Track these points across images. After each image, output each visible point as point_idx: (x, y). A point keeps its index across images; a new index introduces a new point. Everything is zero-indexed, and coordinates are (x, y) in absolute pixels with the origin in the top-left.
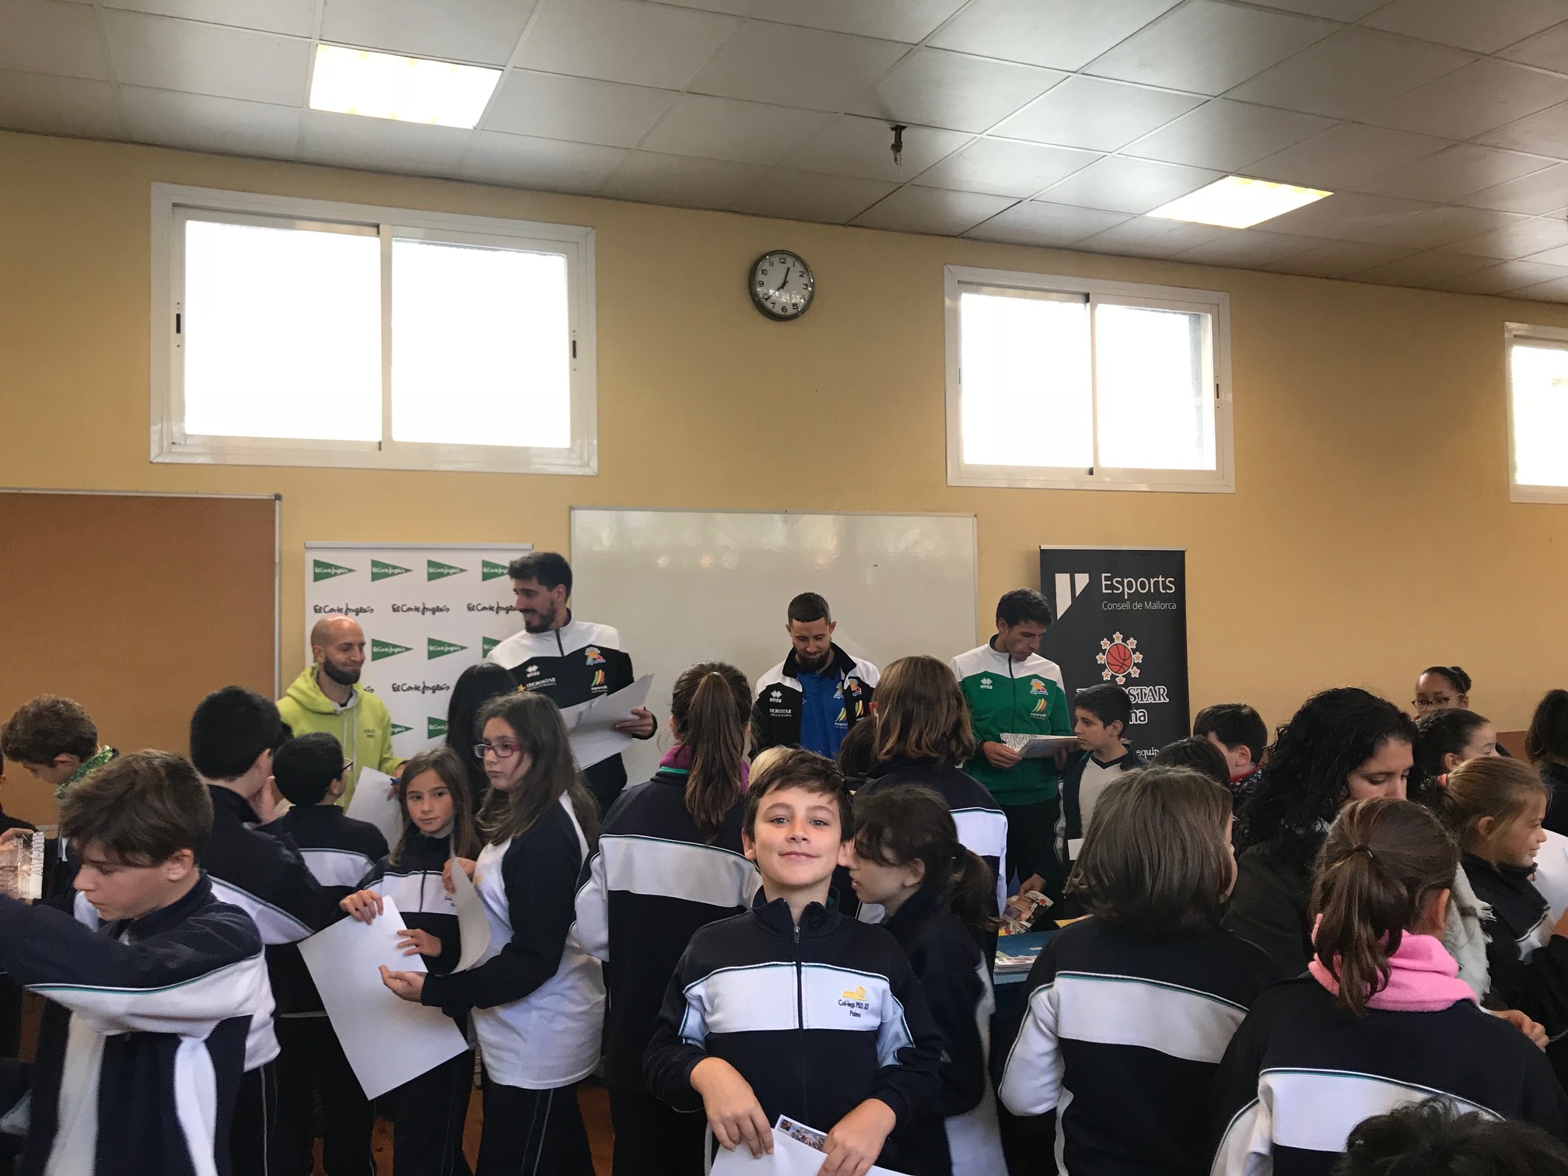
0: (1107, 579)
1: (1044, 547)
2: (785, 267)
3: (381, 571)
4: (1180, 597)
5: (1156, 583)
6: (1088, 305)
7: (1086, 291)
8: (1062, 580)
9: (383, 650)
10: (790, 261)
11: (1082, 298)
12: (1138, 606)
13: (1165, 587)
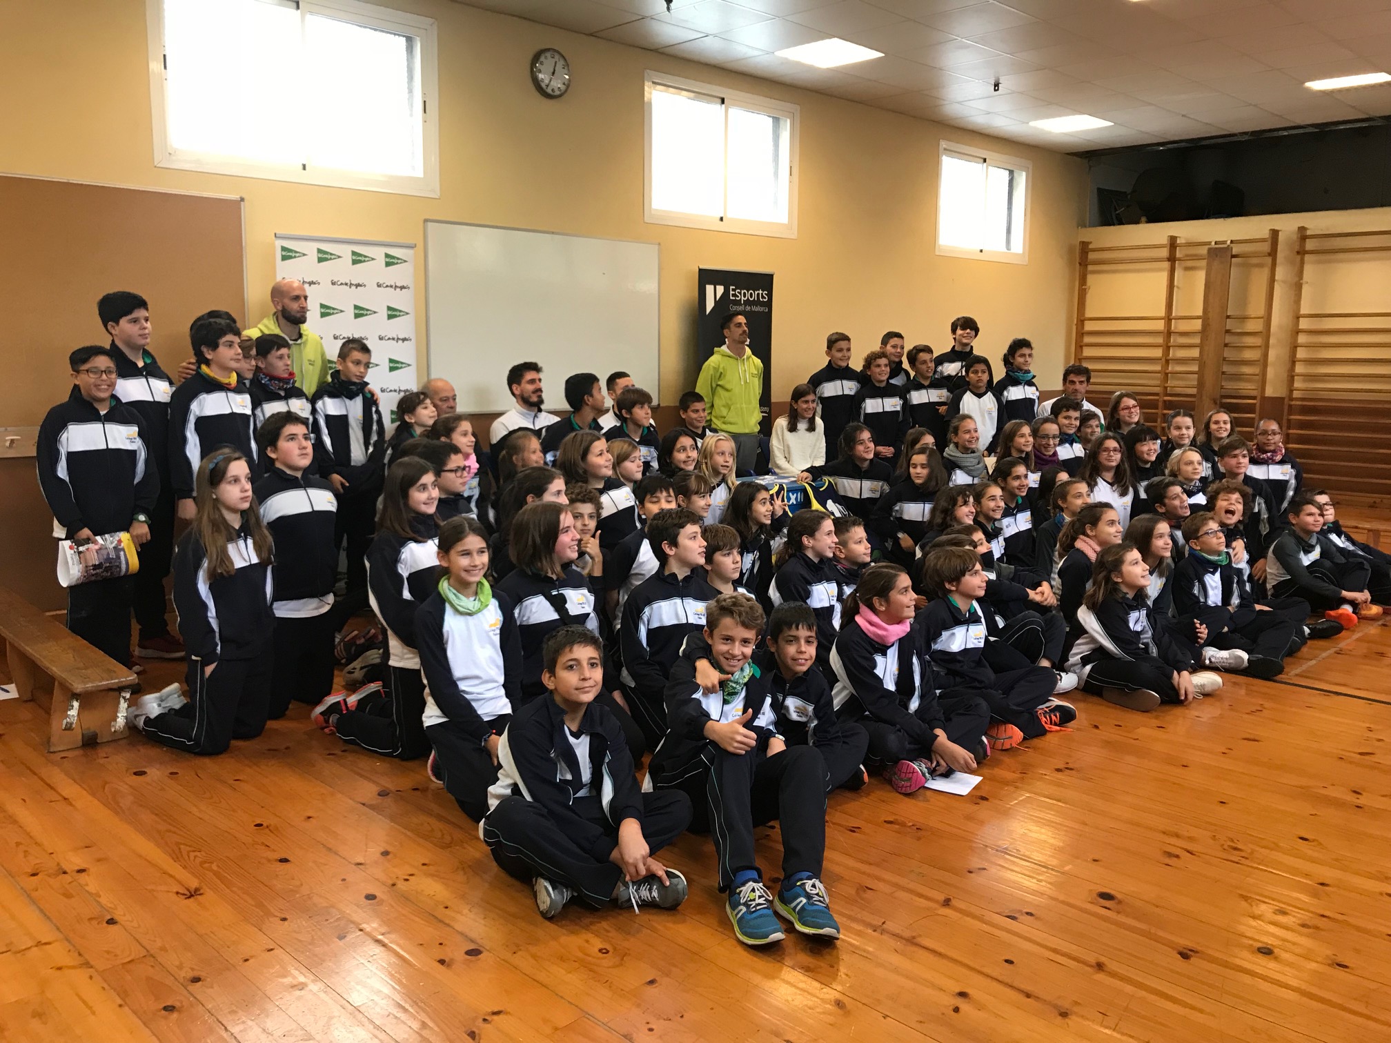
0: (733, 290)
1: (701, 267)
2: (554, 60)
3: (323, 257)
4: (769, 304)
5: (758, 294)
6: (723, 106)
7: (722, 96)
8: (710, 289)
9: (326, 311)
10: (557, 56)
11: (720, 101)
12: (748, 308)
13: (763, 297)
